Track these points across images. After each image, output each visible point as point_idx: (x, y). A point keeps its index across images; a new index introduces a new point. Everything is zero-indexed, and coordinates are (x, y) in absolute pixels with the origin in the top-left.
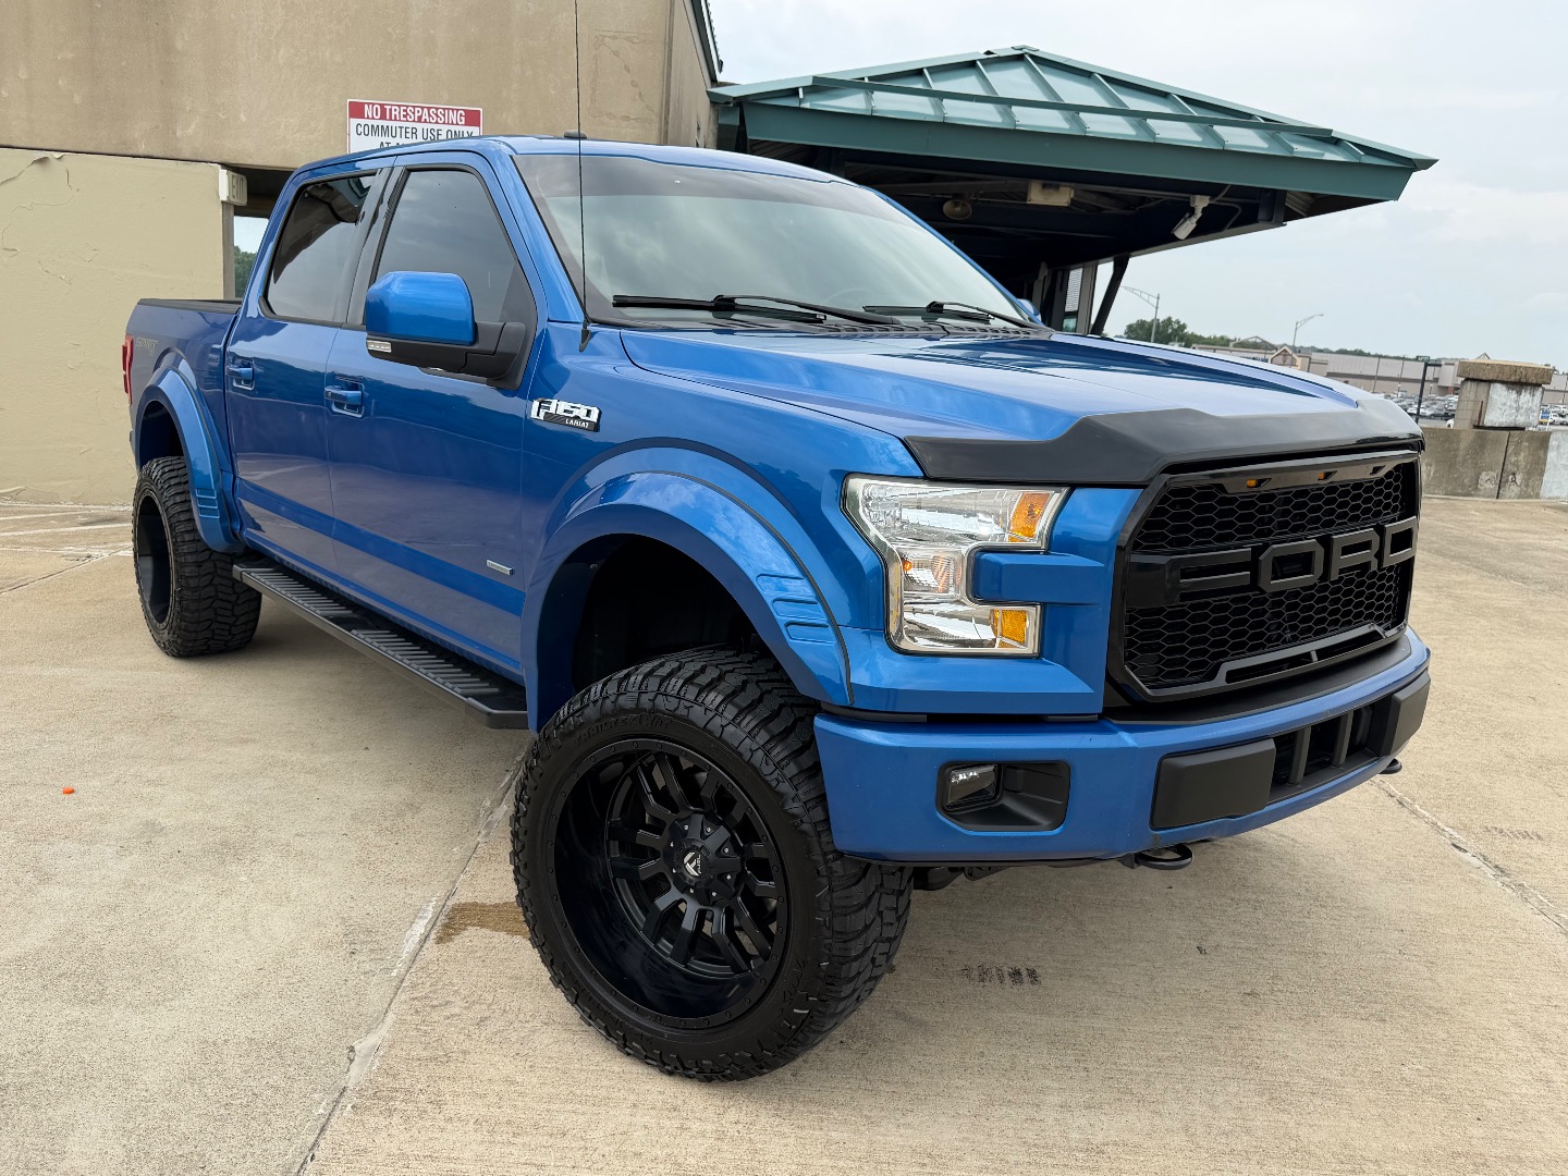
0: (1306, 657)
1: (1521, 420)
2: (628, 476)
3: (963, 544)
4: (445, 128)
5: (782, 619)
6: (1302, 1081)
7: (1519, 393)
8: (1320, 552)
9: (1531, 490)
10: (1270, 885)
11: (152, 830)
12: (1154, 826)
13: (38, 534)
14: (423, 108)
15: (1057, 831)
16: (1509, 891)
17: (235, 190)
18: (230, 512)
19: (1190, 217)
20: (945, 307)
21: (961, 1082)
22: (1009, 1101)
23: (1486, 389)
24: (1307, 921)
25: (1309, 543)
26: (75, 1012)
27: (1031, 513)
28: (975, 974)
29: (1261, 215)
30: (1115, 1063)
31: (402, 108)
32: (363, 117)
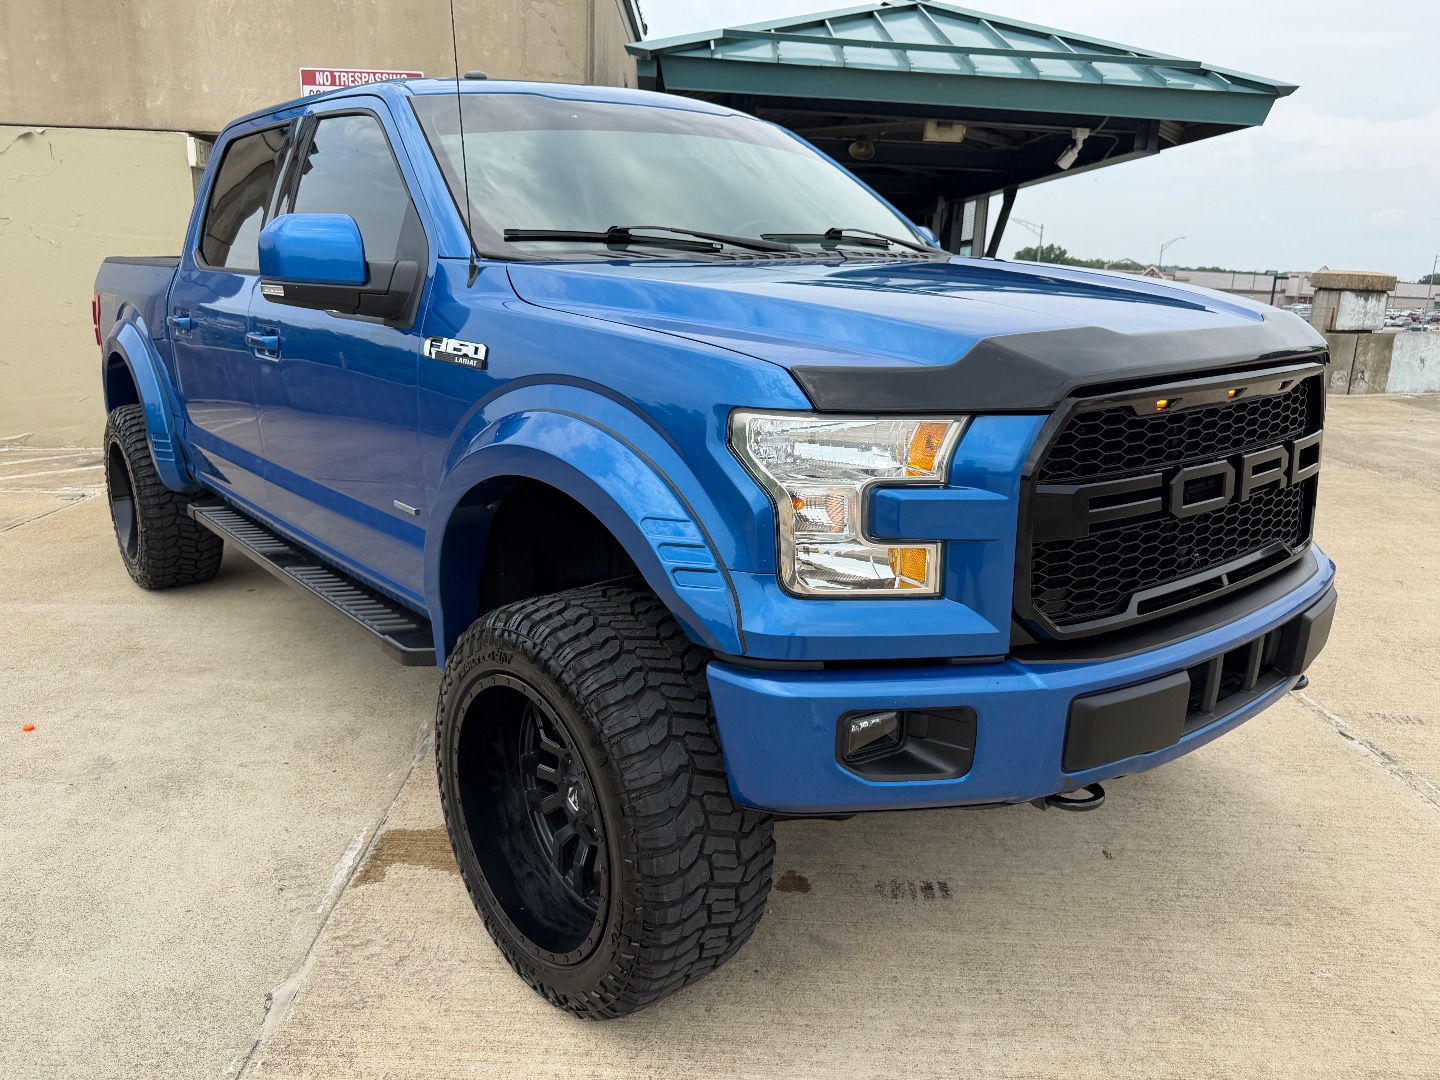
0: (1218, 579)
1: (1368, 324)
2: (523, 413)
3: (858, 480)
5: (668, 564)
6: (1214, 996)
7: (1366, 299)
8: (1231, 472)
9: (1377, 387)
10: (1170, 782)
11: (104, 764)
12: (1065, 769)
13: (41, 476)
14: (369, 73)
15: (963, 779)
16: (1398, 779)
17: (203, 156)
18: (184, 455)
19: (1072, 148)
20: (844, 233)
21: (875, 1012)
22: (923, 1031)
23: (1337, 297)
24: (1207, 818)
25: (1220, 465)
27: (929, 444)
28: (888, 889)
29: (1137, 144)
30: (1028, 984)
31: (350, 74)
32: (315, 84)
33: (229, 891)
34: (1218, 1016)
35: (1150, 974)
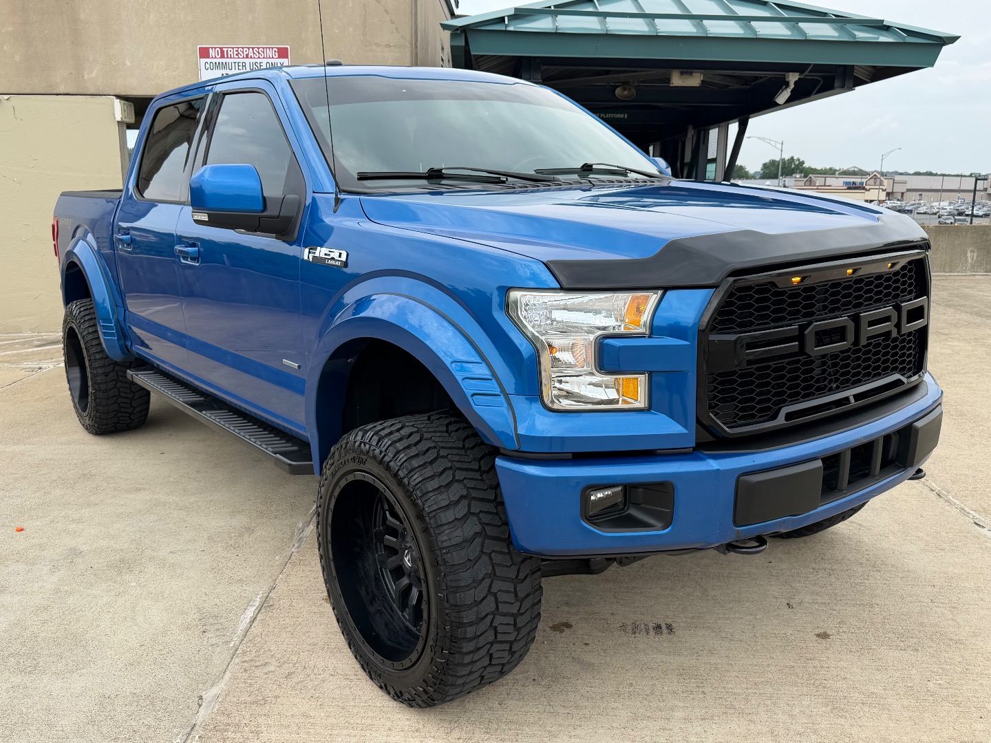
0: (847, 399)
2: (371, 296)
3: (592, 333)
4: (265, 61)
5: (468, 392)
6: (857, 695)
8: (851, 326)
10: (840, 558)
11: (75, 553)
12: (736, 524)
13: (8, 354)
14: (249, 48)
15: (667, 531)
17: (126, 113)
18: (124, 334)
19: (786, 88)
20: (594, 167)
21: (615, 705)
22: (649, 717)
24: (866, 581)
25: (843, 319)
26: (17, 680)
27: (638, 309)
28: (630, 628)
29: (837, 84)
30: (724, 688)
31: (235, 49)
32: (208, 57)
33: (169, 633)
34: (858, 708)
35: (812, 681)
